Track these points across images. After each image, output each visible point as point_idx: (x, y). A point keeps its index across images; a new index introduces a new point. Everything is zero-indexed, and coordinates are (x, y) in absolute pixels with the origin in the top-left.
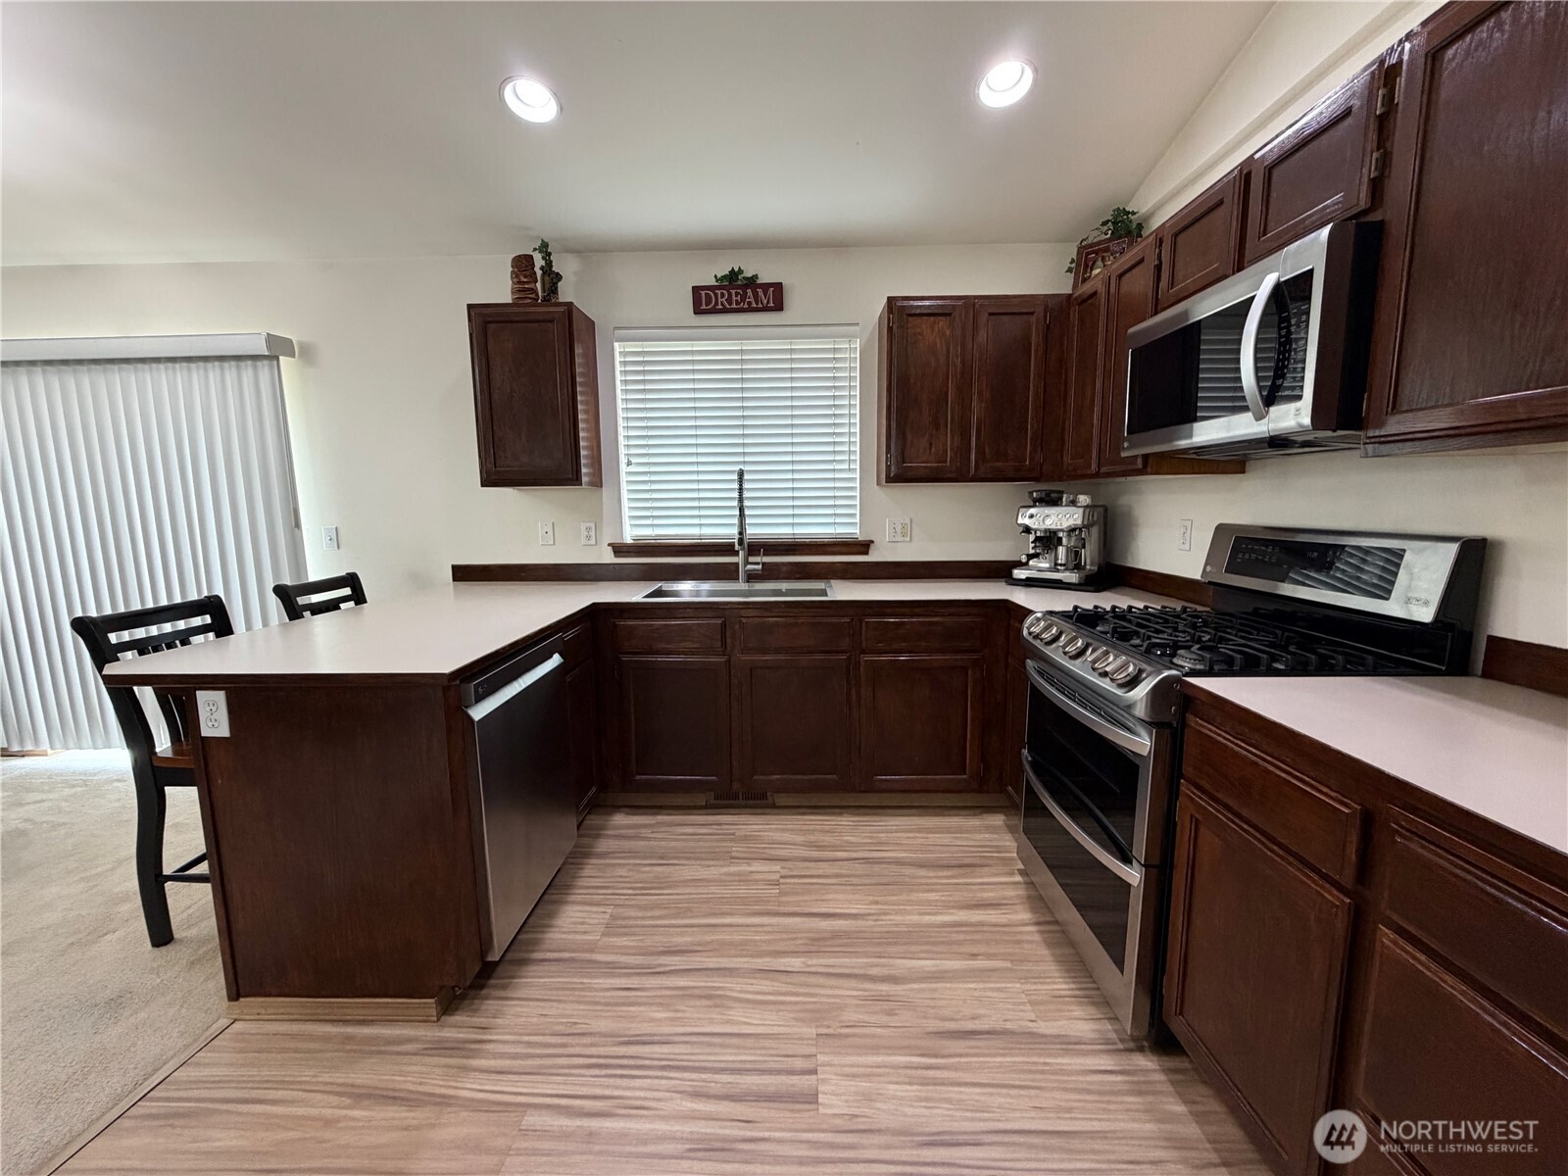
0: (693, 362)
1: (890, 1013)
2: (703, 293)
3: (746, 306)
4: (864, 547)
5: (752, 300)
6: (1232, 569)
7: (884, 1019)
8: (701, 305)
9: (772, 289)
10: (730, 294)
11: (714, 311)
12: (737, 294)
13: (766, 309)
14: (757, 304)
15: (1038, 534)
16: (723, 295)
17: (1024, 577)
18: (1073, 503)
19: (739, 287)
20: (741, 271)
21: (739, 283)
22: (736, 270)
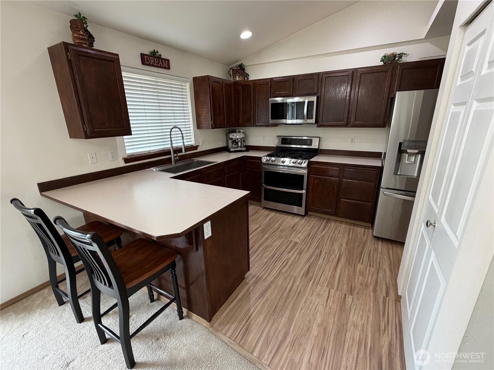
0: (141, 83)
1: (285, 231)
2: (146, 57)
3: (159, 65)
4: (196, 148)
5: (161, 63)
6: (282, 143)
7: (285, 233)
8: (145, 62)
9: (167, 61)
10: (154, 60)
11: (149, 65)
12: (157, 60)
13: (165, 68)
14: (163, 65)
15: (234, 140)
16: (152, 60)
17: (233, 150)
18: (240, 132)
19: (156, 57)
20: (157, 52)
21: (156, 56)
22: (156, 51)
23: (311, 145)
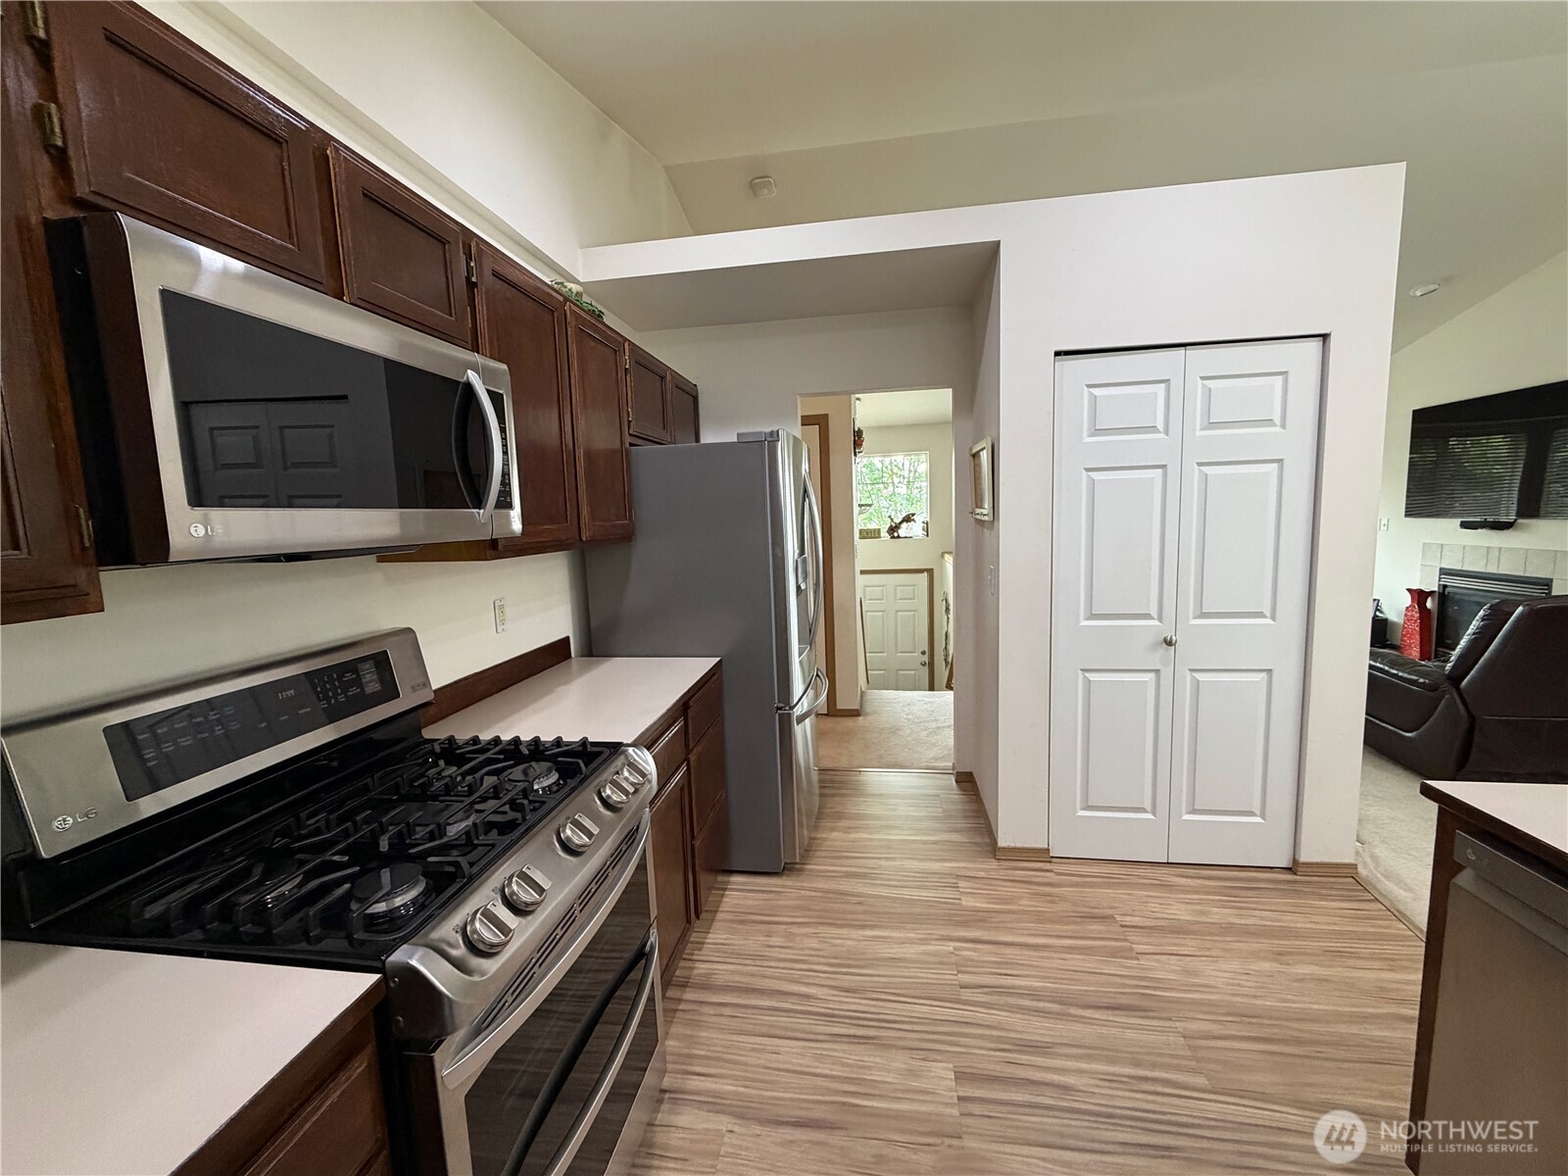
23: (393, 694)
